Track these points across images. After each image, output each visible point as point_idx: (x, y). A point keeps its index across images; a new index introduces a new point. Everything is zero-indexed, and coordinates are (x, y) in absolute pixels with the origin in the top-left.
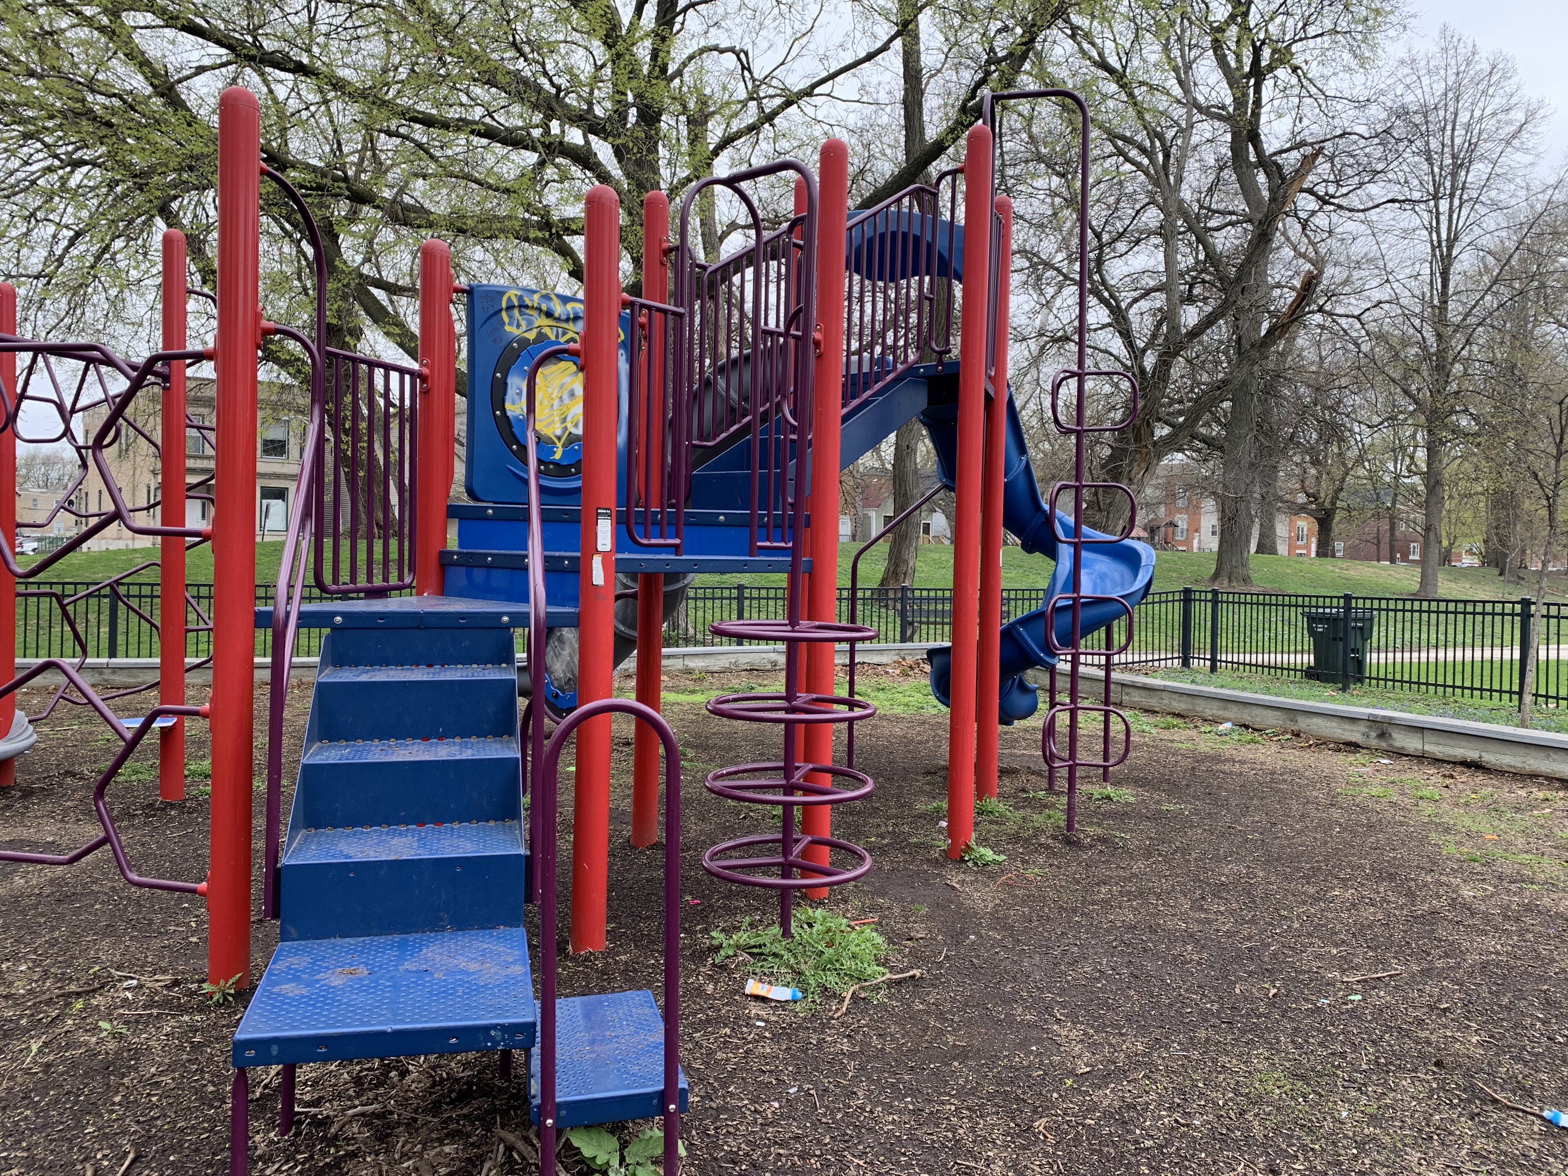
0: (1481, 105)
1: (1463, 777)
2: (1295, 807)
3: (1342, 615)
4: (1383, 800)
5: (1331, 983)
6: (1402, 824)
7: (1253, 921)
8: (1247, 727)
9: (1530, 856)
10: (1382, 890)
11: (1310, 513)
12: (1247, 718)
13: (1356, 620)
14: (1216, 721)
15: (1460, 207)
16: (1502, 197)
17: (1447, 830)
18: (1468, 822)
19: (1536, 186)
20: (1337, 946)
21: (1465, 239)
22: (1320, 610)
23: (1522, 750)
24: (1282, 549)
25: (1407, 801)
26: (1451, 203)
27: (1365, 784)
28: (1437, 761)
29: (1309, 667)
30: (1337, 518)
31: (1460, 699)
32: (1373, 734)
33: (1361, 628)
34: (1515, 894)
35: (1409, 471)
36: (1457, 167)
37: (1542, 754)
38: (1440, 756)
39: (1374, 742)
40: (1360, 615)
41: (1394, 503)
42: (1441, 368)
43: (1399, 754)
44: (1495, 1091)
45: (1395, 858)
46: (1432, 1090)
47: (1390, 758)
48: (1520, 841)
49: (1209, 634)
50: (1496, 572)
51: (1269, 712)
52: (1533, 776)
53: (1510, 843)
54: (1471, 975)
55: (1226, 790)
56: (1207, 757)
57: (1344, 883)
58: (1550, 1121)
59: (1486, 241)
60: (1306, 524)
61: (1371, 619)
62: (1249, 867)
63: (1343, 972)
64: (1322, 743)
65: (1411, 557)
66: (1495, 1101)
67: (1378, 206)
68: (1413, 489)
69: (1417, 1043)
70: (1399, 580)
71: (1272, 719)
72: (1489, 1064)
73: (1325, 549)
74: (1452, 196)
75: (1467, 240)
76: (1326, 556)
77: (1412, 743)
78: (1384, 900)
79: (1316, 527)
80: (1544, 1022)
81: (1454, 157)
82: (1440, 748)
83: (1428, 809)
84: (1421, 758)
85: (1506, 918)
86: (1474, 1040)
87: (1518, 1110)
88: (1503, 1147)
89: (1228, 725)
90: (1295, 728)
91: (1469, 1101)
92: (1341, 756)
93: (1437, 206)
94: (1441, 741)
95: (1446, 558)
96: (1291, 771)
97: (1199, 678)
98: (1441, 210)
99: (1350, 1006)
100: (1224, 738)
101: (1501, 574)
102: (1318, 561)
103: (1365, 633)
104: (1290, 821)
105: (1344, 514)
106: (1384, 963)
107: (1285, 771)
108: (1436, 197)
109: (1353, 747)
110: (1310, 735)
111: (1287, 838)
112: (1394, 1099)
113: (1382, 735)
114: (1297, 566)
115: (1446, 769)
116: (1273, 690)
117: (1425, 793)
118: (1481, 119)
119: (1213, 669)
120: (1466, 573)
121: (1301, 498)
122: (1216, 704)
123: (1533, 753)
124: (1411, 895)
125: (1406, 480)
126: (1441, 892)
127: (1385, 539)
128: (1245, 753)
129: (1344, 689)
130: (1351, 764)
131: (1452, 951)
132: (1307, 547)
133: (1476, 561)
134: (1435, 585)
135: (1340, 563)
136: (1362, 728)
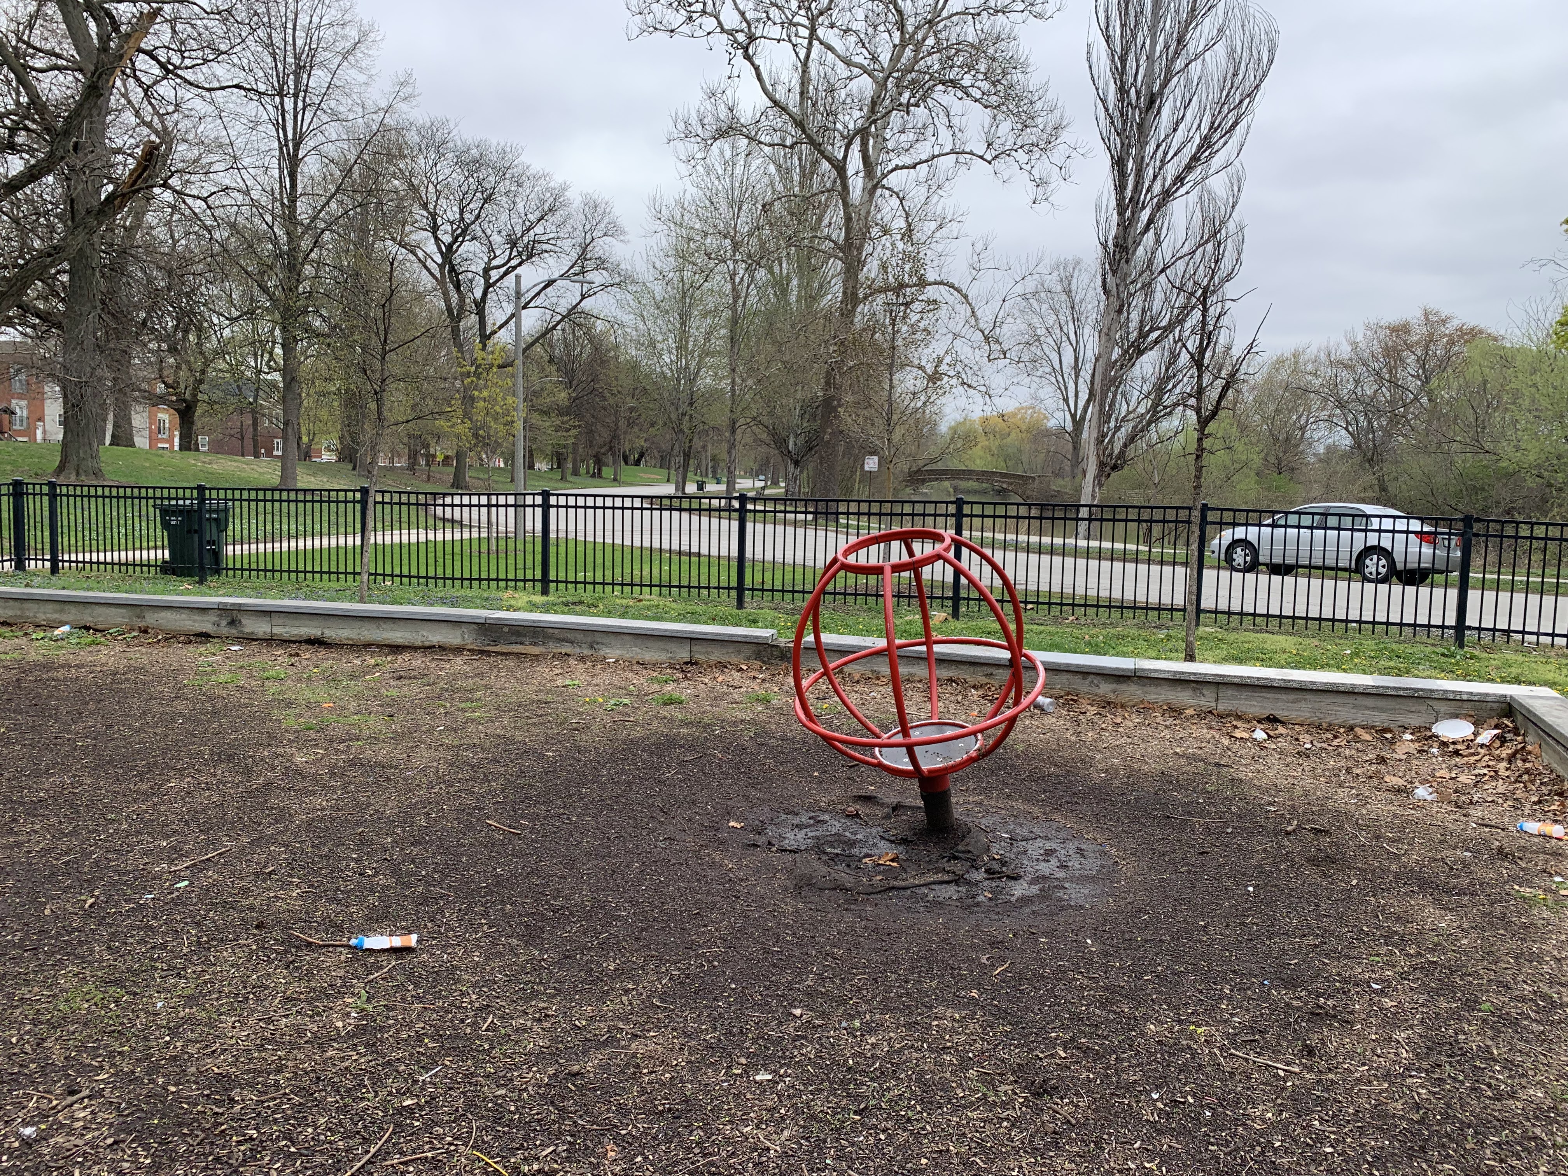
0: (318, 11)
1: (306, 653)
2: (136, 704)
3: (196, 507)
4: (229, 686)
5: (158, 877)
6: (246, 706)
7: (74, 833)
8: (87, 628)
9: (359, 716)
10: (220, 772)
11: (170, 405)
12: (88, 620)
13: (210, 511)
14: (52, 626)
15: (304, 109)
16: (341, 109)
17: (289, 705)
18: (308, 694)
19: (370, 106)
20: (168, 837)
21: (309, 143)
22: (173, 502)
23: (358, 623)
24: (141, 441)
25: (254, 683)
26: (296, 103)
27: (214, 672)
28: (285, 642)
29: (164, 562)
30: (199, 412)
31: (312, 584)
32: (224, 623)
33: (215, 519)
34: (342, 752)
35: (270, 367)
36: (299, 69)
37: (373, 625)
38: (287, 637)
39: (225, 630)
40: (214, 507)
41: (256, 398)
42: (293, 269)
43: (248, 639)
44: (310, 936)
45: (236, 739)
46: (251, 953)
47: (240, 644)
48: (352, 706)
49: (47, 533)
50: (350, 466)
51: (113, 611)
52: (367, 645)
53: (343, 708)
54: (297, 834)
55: (58, 699)
56: (36, 665)
57: (181, 773)
58: (355, 947)
59: (330, 149)
60: (166, 416)
61: (226, 510)
62: (74, 776)
63: (172, 861)
64: (172, 637)
65: (275, 453)
66: (310, 944)
67: (223, 88)
68: (273, 385)
69: (241, 912)
70: (261, 473)
71: (118, 617)
72: (307, 913)
73: (188, 444)
74: (296, 96)
75: (312, 144)
76: (190, 449)
77: (261, 628)
78: (221, 782)
79: (178, 420)
80: (356, 861)
81: (297, 58)
82: (287, 629)
83: (272, 687)
84: (270, 641)
85: (332, 775)
86: (295, 894)
87: (329, 946)
88: (313, 984)
89: (66, 628)
90: (142, 624)
91: (286, 952)
92: (191, 648)
93: (282, 103)
94: (288, 622)
95: (306, 455)
96: (136, 669)
97: (37, 580)
98: (286, 108)
99: (177, 894)
100: (60, 643)
101: (354, 469)
102: (178, 456)
103: (221, 525)
104: (129, 720)
105: (205, 407)
106: (213, 843)
107: (130, 669)
108: (281, 95)
109: (204, 637)
110: (158, 630)
111: (124, 738)
112: (214, 973)
113: (232, 623)
114: (156, 459)
115: (294, 647)
116: (123, 588)
117: (272, 673)
118: (319, 27)
119: (54, 570)
120: (324, 468)
121: (160, 388)
122: (50, 606)
123: (368, 624)
124: (248, 772)
125: (269, 377)
126: (277, 763)
127: (249, 436)
128: (85, 656)
129: (201, 582)
130: (201, 655)
131: (283, 816)
132: (171, 441)
133: (334, 458)
134: (295, 479)
135: (202, 457)
136: (213, 617)
